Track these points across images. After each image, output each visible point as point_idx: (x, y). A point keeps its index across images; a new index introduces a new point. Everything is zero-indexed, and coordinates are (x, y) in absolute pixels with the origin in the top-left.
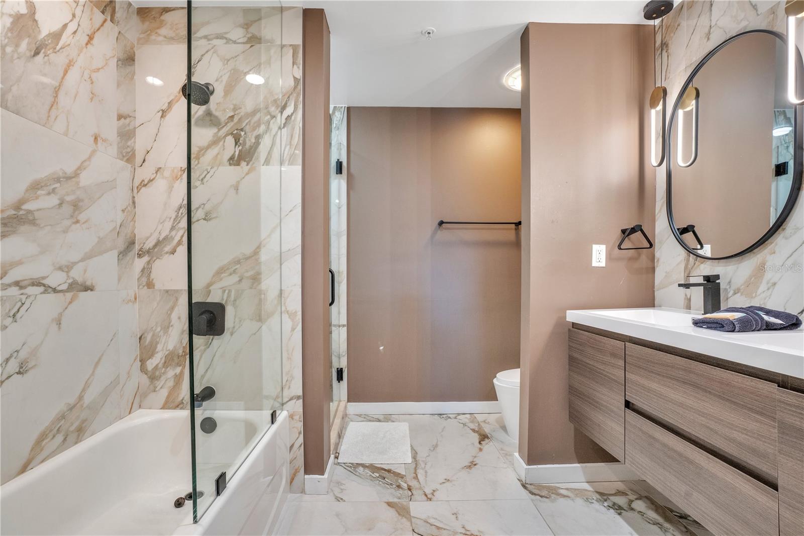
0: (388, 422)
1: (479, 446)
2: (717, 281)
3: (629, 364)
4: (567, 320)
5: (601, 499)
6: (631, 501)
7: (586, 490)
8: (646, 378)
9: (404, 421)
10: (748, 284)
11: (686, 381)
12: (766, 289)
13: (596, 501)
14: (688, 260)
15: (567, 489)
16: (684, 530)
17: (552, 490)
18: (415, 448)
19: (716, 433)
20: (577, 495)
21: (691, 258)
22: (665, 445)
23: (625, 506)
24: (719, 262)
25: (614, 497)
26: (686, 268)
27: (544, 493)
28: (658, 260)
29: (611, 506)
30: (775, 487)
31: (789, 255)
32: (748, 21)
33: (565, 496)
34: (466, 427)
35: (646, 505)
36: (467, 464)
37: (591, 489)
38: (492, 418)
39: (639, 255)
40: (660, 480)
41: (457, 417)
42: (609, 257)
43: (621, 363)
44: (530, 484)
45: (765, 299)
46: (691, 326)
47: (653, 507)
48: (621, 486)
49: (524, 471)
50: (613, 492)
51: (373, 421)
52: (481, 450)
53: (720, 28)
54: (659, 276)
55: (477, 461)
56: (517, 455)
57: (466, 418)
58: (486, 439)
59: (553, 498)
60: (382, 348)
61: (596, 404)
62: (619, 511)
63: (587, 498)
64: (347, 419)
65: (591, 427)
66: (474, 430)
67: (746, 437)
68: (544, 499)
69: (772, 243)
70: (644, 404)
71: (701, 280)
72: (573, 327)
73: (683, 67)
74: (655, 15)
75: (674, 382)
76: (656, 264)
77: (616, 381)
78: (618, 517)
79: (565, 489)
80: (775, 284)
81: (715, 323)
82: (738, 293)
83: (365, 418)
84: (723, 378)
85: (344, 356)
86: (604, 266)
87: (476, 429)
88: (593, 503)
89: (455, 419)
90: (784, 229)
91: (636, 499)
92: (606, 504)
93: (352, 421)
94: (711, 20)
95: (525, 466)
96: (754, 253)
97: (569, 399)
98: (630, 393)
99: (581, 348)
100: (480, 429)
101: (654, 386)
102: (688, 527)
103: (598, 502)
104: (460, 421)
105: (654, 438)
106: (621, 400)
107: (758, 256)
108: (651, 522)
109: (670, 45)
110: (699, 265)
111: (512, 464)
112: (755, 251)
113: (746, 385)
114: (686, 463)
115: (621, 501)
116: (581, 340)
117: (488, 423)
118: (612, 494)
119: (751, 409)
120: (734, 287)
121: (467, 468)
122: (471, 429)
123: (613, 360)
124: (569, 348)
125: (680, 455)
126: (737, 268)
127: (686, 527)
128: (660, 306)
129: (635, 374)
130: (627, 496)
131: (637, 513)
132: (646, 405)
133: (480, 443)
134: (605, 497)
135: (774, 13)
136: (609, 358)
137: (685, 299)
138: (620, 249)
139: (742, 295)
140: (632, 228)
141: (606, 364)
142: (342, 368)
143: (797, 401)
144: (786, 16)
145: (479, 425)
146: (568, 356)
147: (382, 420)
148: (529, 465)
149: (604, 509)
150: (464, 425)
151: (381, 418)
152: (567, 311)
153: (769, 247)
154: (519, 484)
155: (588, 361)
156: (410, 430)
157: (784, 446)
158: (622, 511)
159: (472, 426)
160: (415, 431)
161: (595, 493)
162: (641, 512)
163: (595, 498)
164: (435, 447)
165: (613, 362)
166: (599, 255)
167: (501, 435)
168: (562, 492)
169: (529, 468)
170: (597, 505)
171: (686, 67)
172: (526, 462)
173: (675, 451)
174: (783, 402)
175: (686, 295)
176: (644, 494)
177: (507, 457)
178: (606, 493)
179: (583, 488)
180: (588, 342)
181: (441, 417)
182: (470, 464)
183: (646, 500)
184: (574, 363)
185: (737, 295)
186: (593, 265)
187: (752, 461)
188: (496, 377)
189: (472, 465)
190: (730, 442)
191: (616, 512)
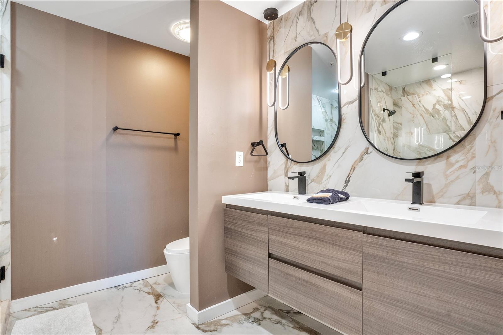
0: (64, 308)
1: (156, 305)
2: (304, 175)
3: (271, 229)
4: (223, 203)
5: (247, 318)
6: (263, 313)
7: (237, 315)
8: (283, 237)
9: (83, 301)
10: (318, 176)
11: (310, 237)
12: (326, 179)
13: (245, 320)
14: (287, 163)
15: (226, 319)
16: (291, 320)
17: (217, 323)
18: (98, 326)
19: (329, 265)
20: (233, 321)
21: (288, 162)
22: (297, 278)
23: (260, 318)
24: (303, 165)
25: (254, 314)
26: (286, 167)
27: (212, 328)
28: (269, 163)
29: (253, 321)
30: (360, 289)
31: (336, 161)
32: (315, 37)
33: (226, 325)
34: (142, 292)
35: (270, 312)
36: (150, 324)
37: (240, 313)
38: (161, 279)
39: (260, 159)
40: (294, 299)
41: (132, 285)
42: (245, 161)
43: (266, 229)
44: (202, 324)
45: (326, 184)
46: (306, 202)
47: (273, 312)
48: (255, 305)
49: (197, 316)
50: (252, 311)
51: (47, 311)
52: (158, 308)
53: (302, 36)
54: (270, 172)
55: (157, 319)
56: (189, 305)
57: (140, 284)
58: (160, 298)
59: (219, 329)
60: (55, 239)
61: (247, 258)
62: (258, 323)
63: (239, 321)
64: (11, 319)
65: (243, 274)
66: (149, 293)
67: (346, 264)
68: (214, 332)
69: (328, 155)
70: (282, 254)
71: (297, 175)
72: (226, 207)
73: (283, 52)
74: (269, 18)
75: (303, 238)
76: (268, 165)
77: (262, 242)
78: (259, 326)
79: (225, 319)
80: (330, 176)
81: (320, 200)
82: (313, 181)
83: (35, 311)
84: (333, 232)
85: (6, 253)
86: (242, 166)
87: (151, 292)
88: (243, 323)
89: (131, 287)
90: (334, 148)
91: (265, 310)
92: (250, 321)
93: (18, 319)
94: (297, 31)
95: (198, 313)
96: (320, 160)
97: (225, 257)
98: (273, 248)
99: (234, 221)
100: (153, 290)
101: (289, 241)
102: (292, 317)
103: (246, 321)
104: (135, 288)
105: (289, 274)
106: (265, 253)
107: (323, 161)
108: (276, 322)
109: (275, 38)
110: (292, 166)
111: (185, 312)
112: (321, 159)
113: (346, 235)
114: (310, 286)
115: (257, 315)
116: (234, 216)
117: (159, 284)
118: (251, 312)
119: (348, 248)
120: (311, 178)
121: (151, 328)
122: (146, 293)
123: (259, 228)
124: (224, 222)
125: (307, 282)
126: (313, 168)
127: (291, 318)
128: (271, 190)
129: (276, 236)
130: (260, 310)
131: (267, 320)
132: (284, 254)
133: (156, 302)
134: (249, 316)
135: (326, 36)
136: (257, 227)
137: (285, 186)
138: (252, 155)
139: (315, 182)
140: (258, 142)
141: (254, 231)
142: (4, 267)
143: (373, 240)
144: (336, 38)
145: (152, 287)
146: (224, 227)
147: (58, 307)
148: (200, 311)
149: (250, 325)
150: (140, 290)
151: (56, 305)
152: (223, 197)
153: (328, 157)
154: (193, 326)
155: (240, 230)
156: (91, 308)
157: (366, 266)
158: (260, 322)
159: (147, 290)
160: (95, 309)
161: (243, 315)
162: (269, 318)
163: (243, 319)
164: (118, 318)
165: (259, 229)
166: (239, 158)
167: (170, 291)
168: (224, 322)
169: (200, 313)
170: (246, 324)
171: (284, 53)
172: (198, 309)
173: (304, 280)
174: (366, 242)
175: (286, 183)
176: (267, 305)
177: (179, 307)
178: (248, 312)
179: (235, 314)
180: (240, 217)
181: (118, 288)
182: (152, 324)
183: (270, 309)
184: (228, 232)
185: (312, 183)
186: (236, 165)
187: (349, 277)
188: (166, 248)
189: (155, 323)
190: (337, 268)
191: (258, 324)
